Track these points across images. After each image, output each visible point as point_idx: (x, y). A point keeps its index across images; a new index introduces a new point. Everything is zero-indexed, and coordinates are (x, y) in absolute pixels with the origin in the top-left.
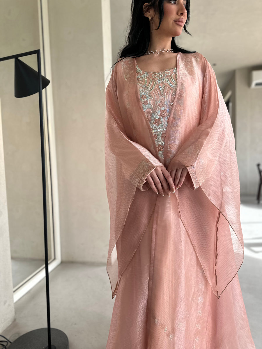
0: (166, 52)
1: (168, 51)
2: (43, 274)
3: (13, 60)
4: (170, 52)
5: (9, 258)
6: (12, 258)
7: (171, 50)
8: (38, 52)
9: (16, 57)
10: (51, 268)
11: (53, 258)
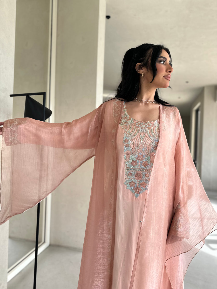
0: (150, 102)
1: (151, 102)
2: (33, 256)
3: (25, 97)
4: (153, 102)
5: (8, 237)
6: (10, 237)
7: (154, 101)
8: (44, 94)
9: (27, 95)
10: (40, 251)
11: (43, 241)
